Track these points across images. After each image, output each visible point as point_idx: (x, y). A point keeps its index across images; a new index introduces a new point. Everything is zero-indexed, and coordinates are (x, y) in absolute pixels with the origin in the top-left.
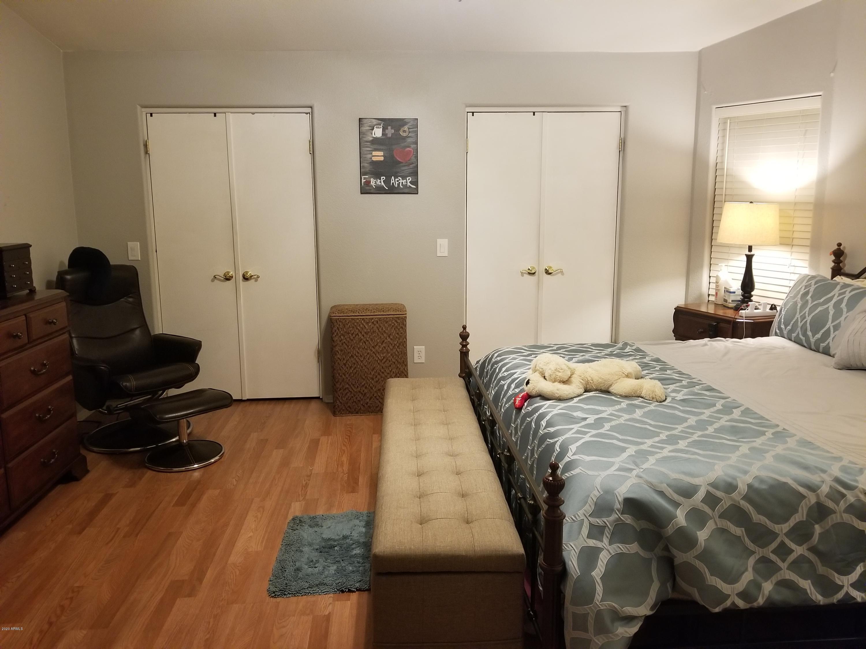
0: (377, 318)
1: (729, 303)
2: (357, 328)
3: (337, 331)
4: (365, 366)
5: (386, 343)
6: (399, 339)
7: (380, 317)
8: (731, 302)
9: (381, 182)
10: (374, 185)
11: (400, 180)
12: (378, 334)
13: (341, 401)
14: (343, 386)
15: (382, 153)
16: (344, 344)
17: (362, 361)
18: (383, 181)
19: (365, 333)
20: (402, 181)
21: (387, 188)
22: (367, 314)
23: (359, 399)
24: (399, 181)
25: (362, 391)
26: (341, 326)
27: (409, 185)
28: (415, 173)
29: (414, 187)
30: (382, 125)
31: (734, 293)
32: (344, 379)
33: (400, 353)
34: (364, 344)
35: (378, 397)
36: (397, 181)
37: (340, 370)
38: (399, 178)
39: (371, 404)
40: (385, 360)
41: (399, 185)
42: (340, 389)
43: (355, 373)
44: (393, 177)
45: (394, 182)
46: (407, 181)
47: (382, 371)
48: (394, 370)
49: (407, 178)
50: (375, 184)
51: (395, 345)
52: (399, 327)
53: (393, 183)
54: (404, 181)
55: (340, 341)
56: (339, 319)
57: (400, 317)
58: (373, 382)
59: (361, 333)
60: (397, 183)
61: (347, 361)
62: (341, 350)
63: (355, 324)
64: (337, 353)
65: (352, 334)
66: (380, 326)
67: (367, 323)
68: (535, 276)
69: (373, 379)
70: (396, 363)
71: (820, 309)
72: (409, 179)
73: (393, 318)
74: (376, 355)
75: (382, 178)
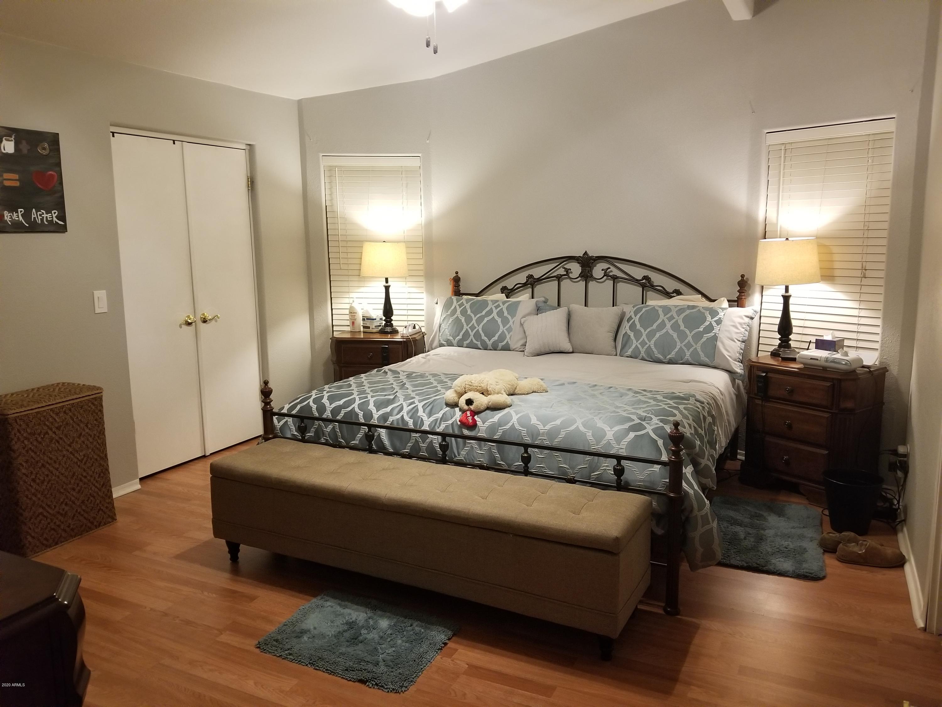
0: (69, 404)
1: (373, 329)
2: (45, 424)
3: (18, 434)
4: (62, 474)
5: (84, 435)
6: (99, 427)
7: (72, 402)
8: (374, 327)
9: (18, 216)
10: (9, 221)
11: (43, 214)
12: (73, 427)
13: (33, 535)
14: (34, 512)
15: (17, 176)
16: (30, 452)
17: (57, 469)
18: (22, 215)
19: (57, 428)
20: (46, 215)
21: (27, 225)
22: (58, 401)
23: (58, 523)
24: (43, 216)
25: (61, 511)
26: (24, 426)
27: (55, 221)
28: (60, 206)
29: (62, 223)
30: (13, 137)
31: (376, 319)
32: (34, 502)
33: (101, 445)
34: (57, 444)
35: (82, 513)
36: (40, 215)
37: (28, 490)
38: (42, 211)
39: (74, 524)
40: (85, 459)
41: (42, 220)
42: (31, 518)
43: (50, 488)
44: (34, 209)
45: (35, 216)
46: (52, 215)
47: (84, 474)
48: (97, 470)
49: (53, 212)
50: (10, 219)
51: (95, 435)
52: (97, 411)
53: (34, 218)
54: (49, 216)
55: (24, 448)
56: (19, 416)
57: (96, 397)
58: (74, 494)
59: (51, 429)
60: (39, 217)
61: (37, 474)
62: (27, 462)
63: (42, 419)
64: (21, 468)
65: (39, 434)
66: (74, 415)
67: (57, 414)
68: (192, 326)
69: (74, 489)
70: (98, 459)
71: (486, 320)
72: (55, 213)
73: (88, 400)
74: (74, 455)
75: (19, 210)
